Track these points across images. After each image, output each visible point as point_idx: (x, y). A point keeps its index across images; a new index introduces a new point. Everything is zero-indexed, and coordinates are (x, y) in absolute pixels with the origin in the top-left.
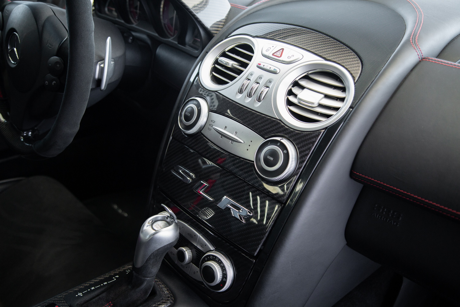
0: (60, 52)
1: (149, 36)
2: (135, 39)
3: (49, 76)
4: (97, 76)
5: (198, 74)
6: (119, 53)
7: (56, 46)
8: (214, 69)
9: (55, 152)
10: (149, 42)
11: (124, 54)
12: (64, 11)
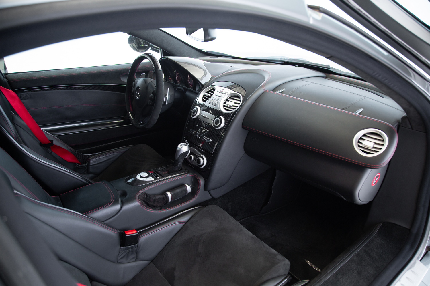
0: (153, 93)
1: (183, 88)
2: (178, 89)
3: (149, 101)
4: (164, 100)
5: (198, 99)
6: (172, 93)
7: (152, 91)
8: (204, 97)
9: (151, 126)
10: (183, 90)
11: (174, 94)
12: (155, 80)
